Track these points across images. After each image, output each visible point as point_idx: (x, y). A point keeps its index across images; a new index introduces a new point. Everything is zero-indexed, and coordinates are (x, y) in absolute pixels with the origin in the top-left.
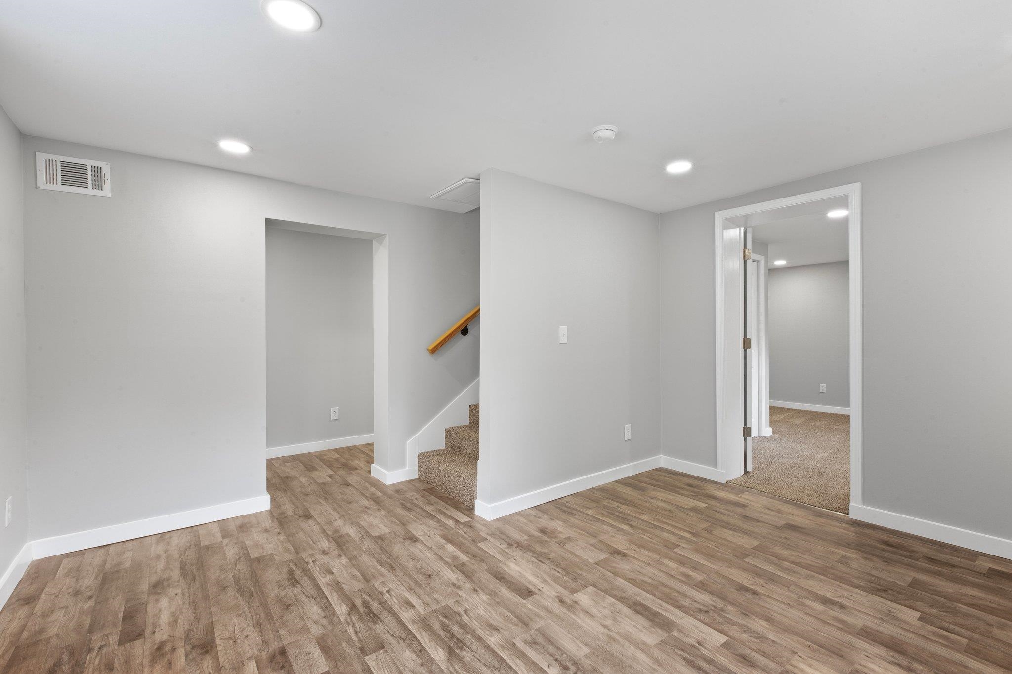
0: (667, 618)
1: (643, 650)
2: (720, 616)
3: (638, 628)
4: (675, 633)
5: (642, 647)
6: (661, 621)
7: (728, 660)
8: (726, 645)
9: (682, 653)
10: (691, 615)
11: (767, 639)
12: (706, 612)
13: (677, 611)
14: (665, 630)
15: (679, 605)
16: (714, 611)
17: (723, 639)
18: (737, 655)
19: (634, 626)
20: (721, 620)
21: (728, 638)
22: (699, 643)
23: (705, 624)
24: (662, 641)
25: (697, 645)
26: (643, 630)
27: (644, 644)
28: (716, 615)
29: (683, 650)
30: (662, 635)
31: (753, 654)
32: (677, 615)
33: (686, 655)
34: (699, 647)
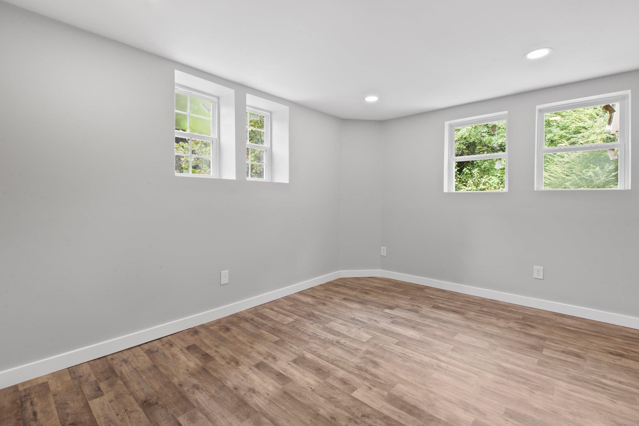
0: (393, 405)
1: (403, 380)
2: (353, 414)
3: (411, 394)
4: (386, 393)
5: (404, 382)
6: (397, 402)
7: (355, 381)
8: (354, 389)
9: (380, 381)
10: (375, 410)
11: (326, 398)
12: (363, 416)
13: (386, 413)
14: (392, 395)
15: (385, 420)
16: (357, 418)
17: (355, 394)
18: (349, 384)
19: (413, 395)
20: (353, 410)
21: (352, 395)
22: (370, 389)
23: (365, 404)
24: (394, 387)
25: (372, 387)
26: (407, 393)
27: (403, 384)
28: (356, 413)
29: (380, 383)
30: (394, 392)
31: (338, 386)
32: (386, 409)
33: (378, 380)
34: (370, 386)
